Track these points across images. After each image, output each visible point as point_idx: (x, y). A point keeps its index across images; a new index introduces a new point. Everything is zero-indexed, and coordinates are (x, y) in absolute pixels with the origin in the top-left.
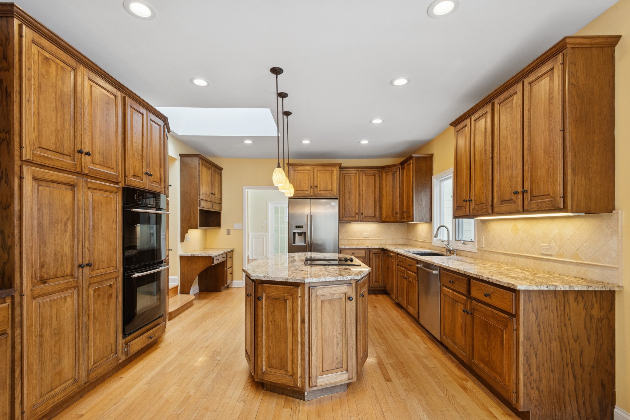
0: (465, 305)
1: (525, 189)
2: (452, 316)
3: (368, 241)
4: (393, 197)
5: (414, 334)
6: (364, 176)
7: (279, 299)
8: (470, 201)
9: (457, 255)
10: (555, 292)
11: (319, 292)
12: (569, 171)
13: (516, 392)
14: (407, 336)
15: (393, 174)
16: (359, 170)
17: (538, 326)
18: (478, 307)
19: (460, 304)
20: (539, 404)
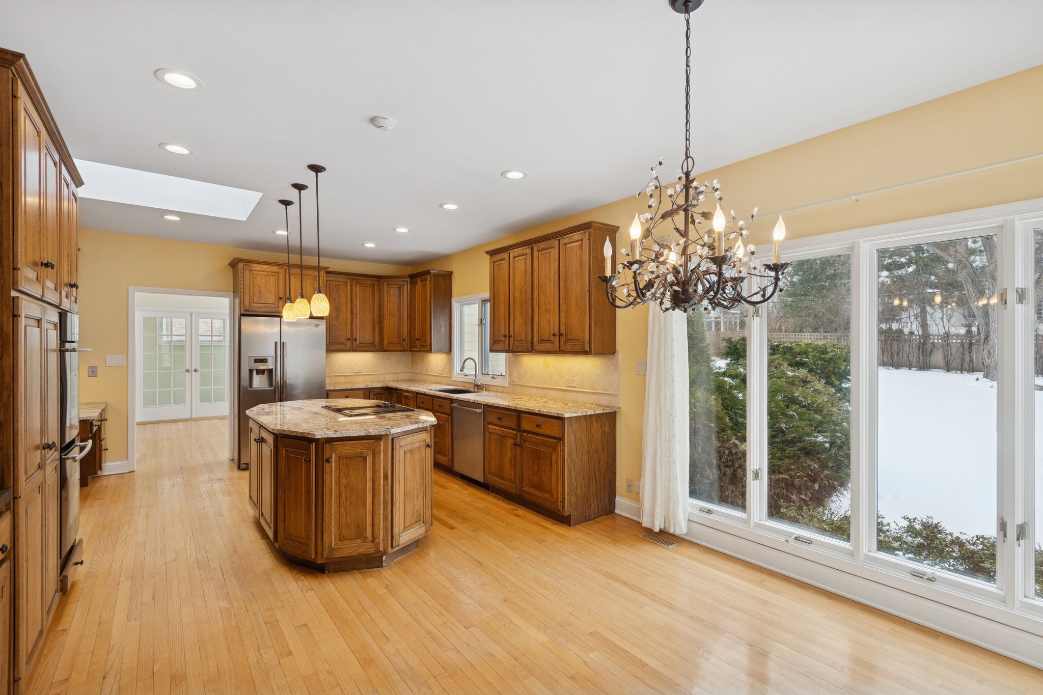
0: (515, 438)
1: (561, 332)
2: (499, 452)
3: (359, 377)
4: (399, 318)
5: (450, 484)
6: (358, 287)
7: (356, 457)
8: (510, 336)
9: (486, 390)
10: (585, 416)
11: (403, 443)
12: (593, 323)
13: (562, 502)
14: (445, 488)
15: (399, 288)
16: (351, 277)
17: (576, 445)
18: (529, 438)
19: (509, 439)
20: (577, 507)
